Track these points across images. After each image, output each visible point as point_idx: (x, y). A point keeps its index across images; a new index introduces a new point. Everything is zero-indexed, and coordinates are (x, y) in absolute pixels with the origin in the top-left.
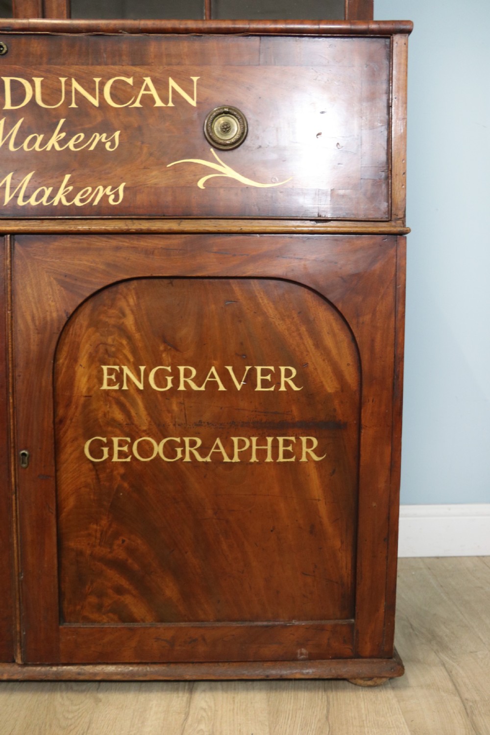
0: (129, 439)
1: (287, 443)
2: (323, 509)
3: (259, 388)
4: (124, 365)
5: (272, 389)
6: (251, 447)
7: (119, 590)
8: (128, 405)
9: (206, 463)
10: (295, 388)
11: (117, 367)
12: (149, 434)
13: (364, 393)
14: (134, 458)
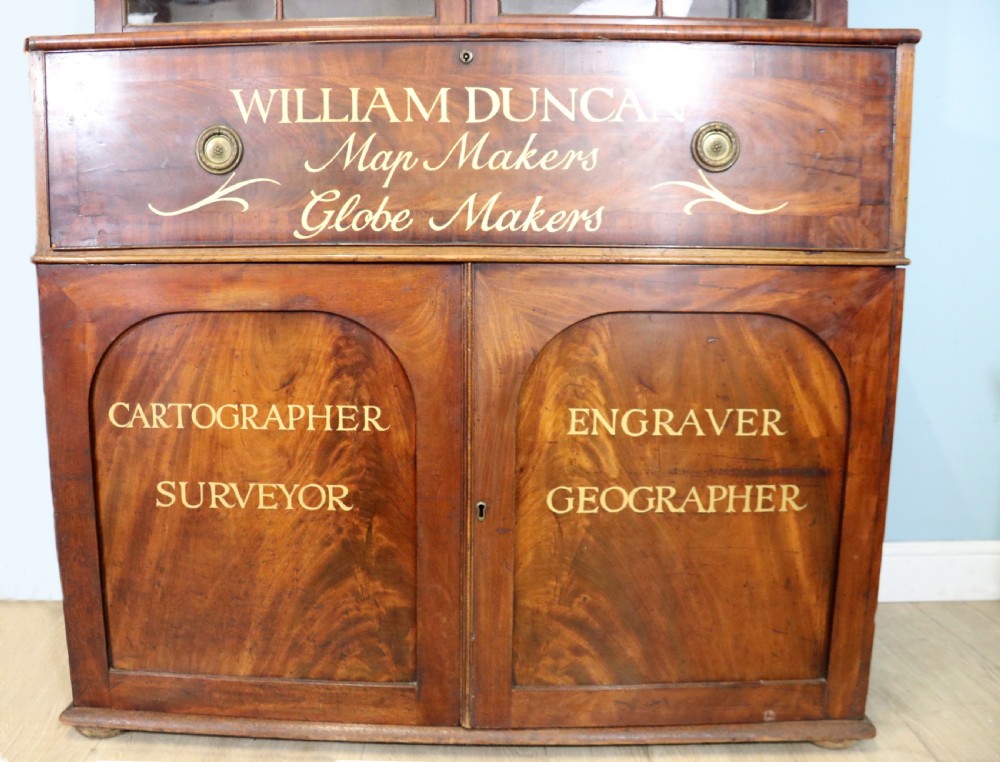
0: (596, 489)
1: (766, 492)
2: (800, 563)
3: (740, 433)
4: (595, 407)
5: (754, 434)
6: (728, 496)
7: (577, 651)
8: (597, 451)
9: (680, 514)
10: (778, 433)
11: (586, 411)
12: (618, 483)
13: (853, 438)
14: (601, 509)
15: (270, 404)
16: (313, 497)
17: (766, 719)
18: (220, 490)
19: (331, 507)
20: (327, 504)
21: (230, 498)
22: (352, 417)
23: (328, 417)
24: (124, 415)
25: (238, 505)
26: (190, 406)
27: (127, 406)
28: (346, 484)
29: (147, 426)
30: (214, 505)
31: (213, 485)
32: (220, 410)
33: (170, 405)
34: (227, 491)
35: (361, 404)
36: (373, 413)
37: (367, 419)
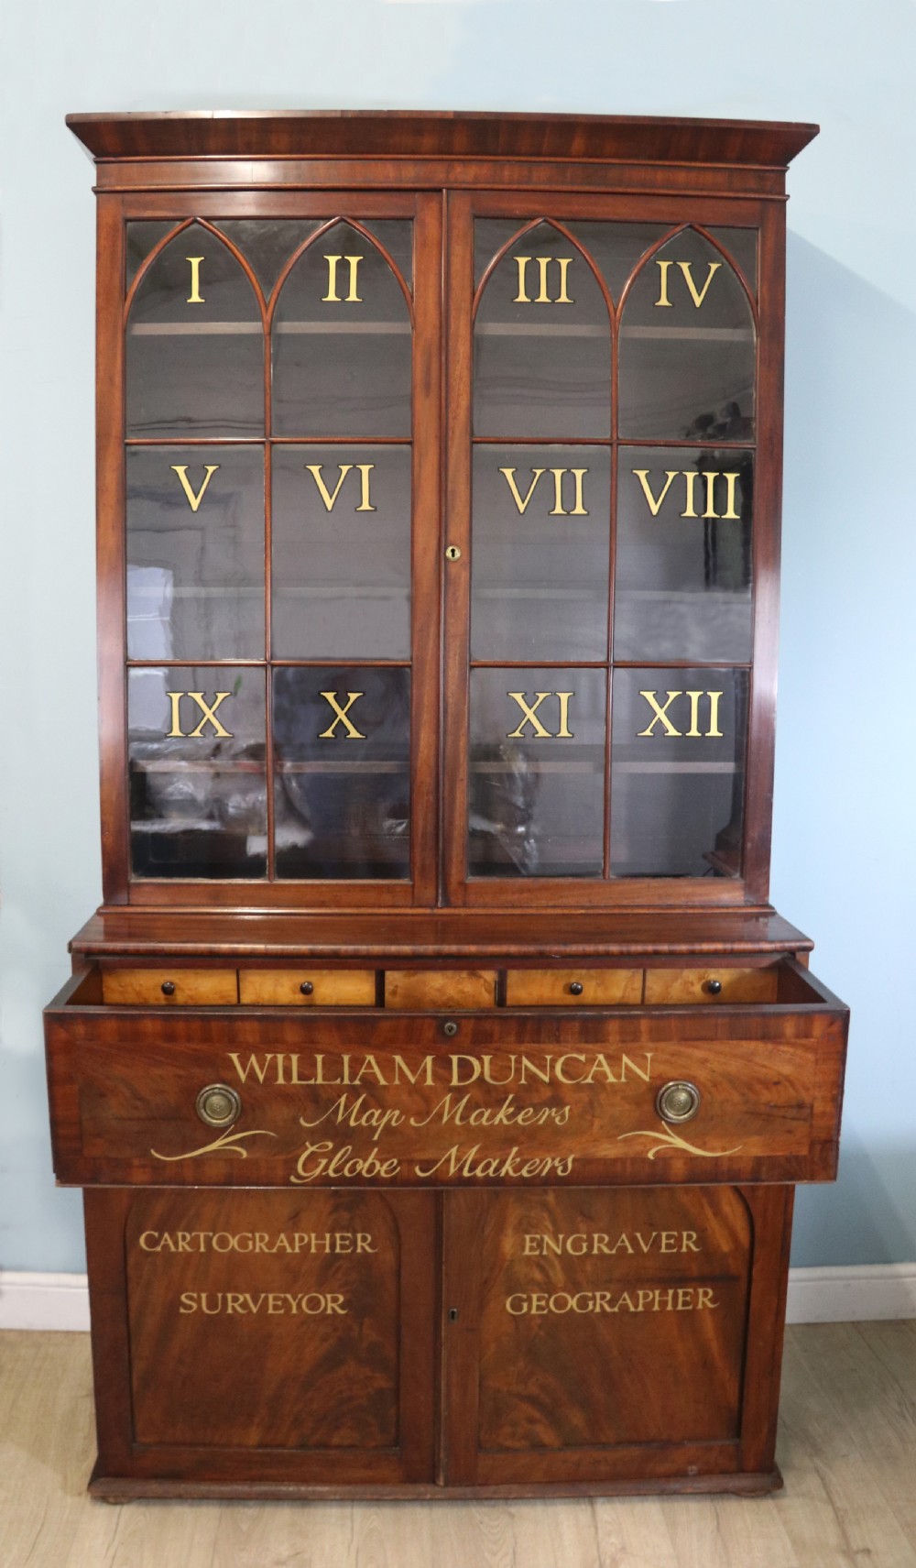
0: (546, 1295)
1: (685, 1294)
2: (715, 1346)
3: (663, 1250)
4: (545, 1234)
5: (675, 1250)
6: (654, 1298)
7: (532, 1421)
8: (547, 1267)
9: (614, 1313)
10: (695, 1249)
11: (538, 1236)
12: (564, 1291)
13: (756, 1253)
14: (550, 1311)
15: (279, 1232)
16: (314, 1303)
17: (690, 1473)
18: (235, 1300)
19: (329, 1311)
20: (326, 1309)
21: (244, 1305)
22: (347, 1242)
23: (328, 1242)
24: (152, 1242)
25: (251, 1311)
26: (211, 1234)
27: (156, 1234)
28: (343, 1294)
29: (173, 1249)
30: (230, 1311)
31: (229, 1296)
32: (237, 1238)
33: (194, 1234)
34: (241, 1299)
35: (354, 1233)
36: (364, 1239)
37: (359, 1243)
